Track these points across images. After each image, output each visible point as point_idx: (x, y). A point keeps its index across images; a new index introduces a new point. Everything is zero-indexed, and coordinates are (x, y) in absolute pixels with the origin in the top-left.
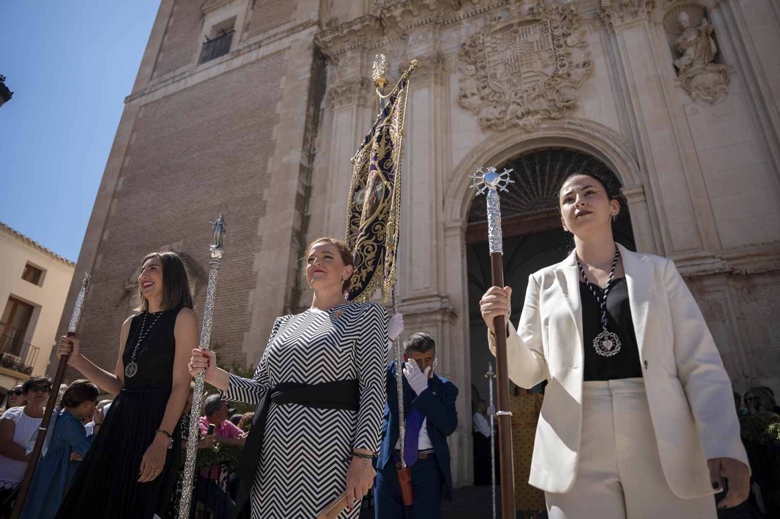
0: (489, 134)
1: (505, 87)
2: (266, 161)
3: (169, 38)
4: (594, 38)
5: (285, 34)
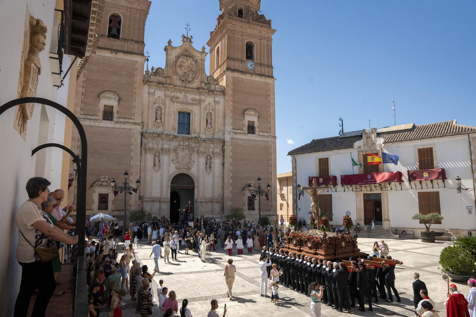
0: (176, 169)
1: (181, 161)
5: (132, 124)
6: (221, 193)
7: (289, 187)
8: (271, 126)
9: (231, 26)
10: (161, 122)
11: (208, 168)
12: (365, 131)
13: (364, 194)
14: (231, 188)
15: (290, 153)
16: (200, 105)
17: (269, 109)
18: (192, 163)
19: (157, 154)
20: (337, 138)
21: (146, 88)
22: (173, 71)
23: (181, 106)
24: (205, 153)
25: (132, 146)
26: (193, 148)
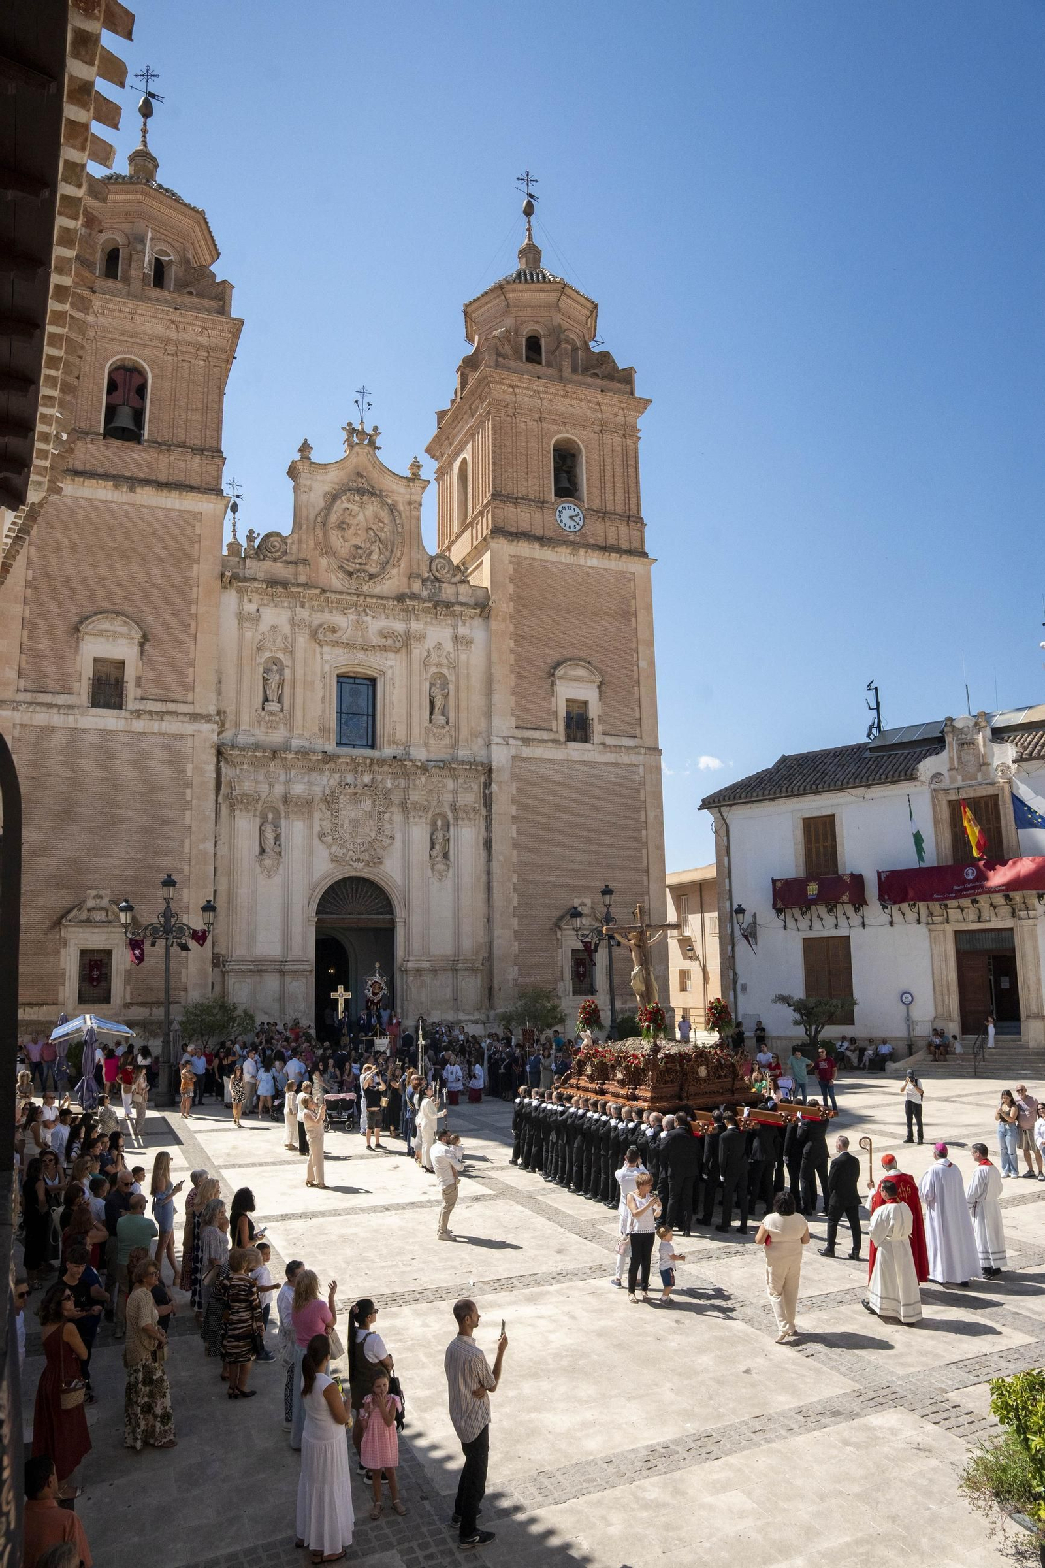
0: (334, 865)
1: (348, 837)
2: (183, 841)
3: (29, 638)
4: (398, 818)
5: (187, 719)
6: (482, 940)
7: (707, 915)
8: (644, 716)
9: (504, 392)
10: (282, 710)
11: (439, 859)
12: (955, 723)
13: (957, 933)
14: (515, 922)
15: (709, 803)
16: (409, 653)
17: (635, 659)
18: (387, 841)
19: (270, 816)
20: (860, 748)
21: (230, 599)
22: (317, 542)
23: (347, 656)
24: (426, 809)
25: (188, 791)
26: (386, 793)
